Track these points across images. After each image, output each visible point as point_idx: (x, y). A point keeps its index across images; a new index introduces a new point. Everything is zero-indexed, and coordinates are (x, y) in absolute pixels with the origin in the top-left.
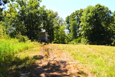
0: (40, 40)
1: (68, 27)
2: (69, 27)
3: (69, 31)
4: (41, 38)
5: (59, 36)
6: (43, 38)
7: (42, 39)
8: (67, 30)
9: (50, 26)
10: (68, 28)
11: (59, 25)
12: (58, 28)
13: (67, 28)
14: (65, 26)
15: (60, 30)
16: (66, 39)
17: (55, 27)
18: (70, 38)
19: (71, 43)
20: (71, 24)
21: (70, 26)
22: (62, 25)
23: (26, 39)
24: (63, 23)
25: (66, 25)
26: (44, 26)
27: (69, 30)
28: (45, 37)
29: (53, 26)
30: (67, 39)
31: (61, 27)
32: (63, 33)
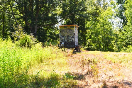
0: (63, 43)
1: (120, 12)
2: (122, 11)
3: (122, 21)
4: (64, 39)
5: (97, 34)
6: (68, 39)
7: (66, 40)
8: (118, 19)
9: (79, 10)
10: (120, 15)
11: (98, 9)
12: (95, 14)
13: (117, 15)
14: (113, 10)
15: (101, 20)
16: (114, 41)
17: (89, 14)
18: (124, 38)
19: (127, 50)
20: (128, 4)
21: (125, 9)
22: (105, 8)
23: (32, 42)
24: (107, 4)
25: (114, 8)
26: (64, 11)
27: (121, 18)
28: (73, 37)
29: (85, 11)
30: (116, 41)
31: (104, 13)
32: (106, 27)
